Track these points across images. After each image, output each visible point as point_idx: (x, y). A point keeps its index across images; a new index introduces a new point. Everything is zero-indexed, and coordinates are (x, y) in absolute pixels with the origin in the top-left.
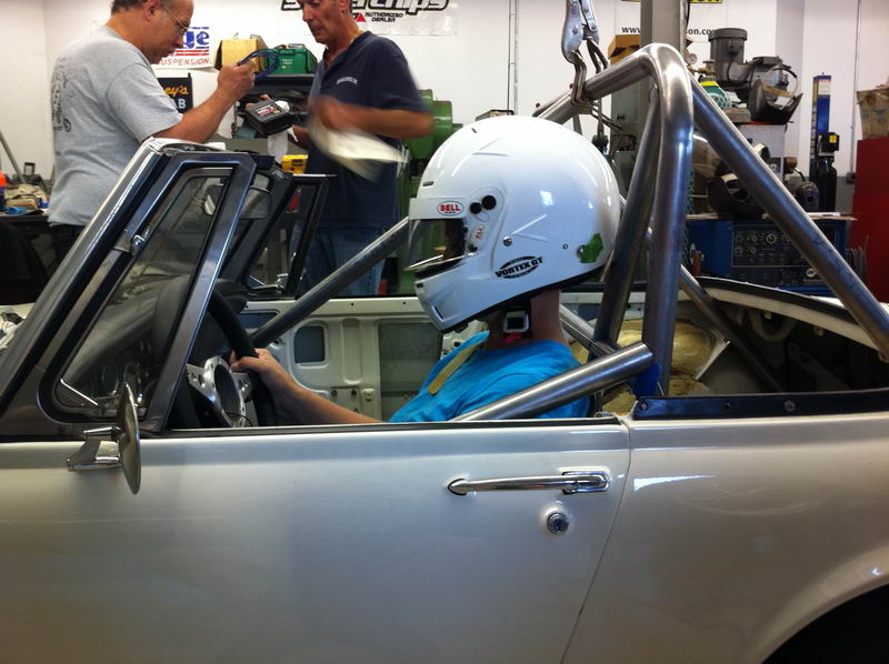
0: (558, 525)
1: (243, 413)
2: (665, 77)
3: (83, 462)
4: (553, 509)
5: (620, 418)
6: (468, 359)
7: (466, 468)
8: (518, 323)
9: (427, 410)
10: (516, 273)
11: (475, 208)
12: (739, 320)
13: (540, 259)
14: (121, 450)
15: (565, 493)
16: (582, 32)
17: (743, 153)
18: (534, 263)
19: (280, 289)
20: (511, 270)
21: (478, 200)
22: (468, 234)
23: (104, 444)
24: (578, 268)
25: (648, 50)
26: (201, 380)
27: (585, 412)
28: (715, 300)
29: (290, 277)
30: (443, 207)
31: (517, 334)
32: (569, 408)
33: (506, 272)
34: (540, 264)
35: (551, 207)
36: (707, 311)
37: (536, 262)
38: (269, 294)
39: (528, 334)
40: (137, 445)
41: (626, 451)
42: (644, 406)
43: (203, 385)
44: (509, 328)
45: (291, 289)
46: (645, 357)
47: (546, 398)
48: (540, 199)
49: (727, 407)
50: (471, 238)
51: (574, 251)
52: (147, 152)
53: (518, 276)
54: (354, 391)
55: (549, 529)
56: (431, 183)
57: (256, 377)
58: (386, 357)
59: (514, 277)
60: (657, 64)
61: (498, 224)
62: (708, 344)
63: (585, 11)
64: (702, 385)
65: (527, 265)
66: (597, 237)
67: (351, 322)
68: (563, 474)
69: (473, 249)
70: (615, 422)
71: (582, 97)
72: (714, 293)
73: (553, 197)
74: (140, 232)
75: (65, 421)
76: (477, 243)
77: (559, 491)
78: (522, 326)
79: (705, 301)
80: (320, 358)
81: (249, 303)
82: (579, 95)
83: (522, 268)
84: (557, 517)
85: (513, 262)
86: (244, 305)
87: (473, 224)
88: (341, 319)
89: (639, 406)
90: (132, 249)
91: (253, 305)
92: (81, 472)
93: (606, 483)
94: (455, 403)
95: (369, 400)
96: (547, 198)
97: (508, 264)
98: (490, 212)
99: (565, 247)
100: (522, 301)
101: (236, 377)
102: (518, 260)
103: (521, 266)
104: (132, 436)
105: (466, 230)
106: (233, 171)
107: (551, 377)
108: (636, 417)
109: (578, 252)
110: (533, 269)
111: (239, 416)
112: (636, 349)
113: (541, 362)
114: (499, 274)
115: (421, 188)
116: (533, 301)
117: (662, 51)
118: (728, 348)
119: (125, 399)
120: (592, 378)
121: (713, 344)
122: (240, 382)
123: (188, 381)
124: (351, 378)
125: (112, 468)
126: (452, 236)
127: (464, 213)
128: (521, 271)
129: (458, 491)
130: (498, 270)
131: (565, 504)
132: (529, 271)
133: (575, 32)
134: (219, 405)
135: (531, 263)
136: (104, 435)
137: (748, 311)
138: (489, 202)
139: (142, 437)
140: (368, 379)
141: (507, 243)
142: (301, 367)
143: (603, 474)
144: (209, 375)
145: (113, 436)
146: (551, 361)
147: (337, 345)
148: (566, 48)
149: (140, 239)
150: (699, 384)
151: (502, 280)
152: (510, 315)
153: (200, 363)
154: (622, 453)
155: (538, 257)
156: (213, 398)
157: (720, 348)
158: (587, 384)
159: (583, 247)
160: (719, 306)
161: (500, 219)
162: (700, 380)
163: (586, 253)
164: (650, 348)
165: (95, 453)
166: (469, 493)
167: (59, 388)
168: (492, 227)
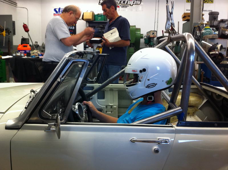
0: (157, 151)
1: (84, 116)
3: (48, 129)
4: (156, 147)
5: (173, 126)
7: (135, 136)
8: (151, 98)
10: (150, 87)
11: (141, 71)
12: (210, 94)
13: (157, 84)
14: (56, 127)
18: (155, 85)
19: (94, 81)
20: (149, 86)
21: (142, 70)
22: (139, 77)
24: (166, 86)
26: (75, 108)
29: (97, 78)
30: (133, 71)
33: (148, 87)
34: (156, 85)
35: (159, 70)
37: (156, 84)
38: (92, 82)
41: (174, 134)
43: (75, 110)
44: (149, 100)
45: (97, 81)
46: (181, 110)
48: (157, 69)
49: (200, 124)
50: (140, 78)
51: (165, 82)
52: (65, 59)
53: (151, 88)
54: (111, 107)
55: (154, 152)
56: (130, 64)
58: (119, 98)
59: (150, 88)
61: (146, 75)
62: (202, 99)
65: (153, 85)
66: (171, 78)
67: (111, 90)
68: (158, 139)
69: (140, 81)
72: (204, 87)
73: (160, 68)
74: (62, 77)
75: (44, 120)
76: (141, 80)
77: (158, 143)
78: (152, 99)
79: (201, 89)
80: (104, 98)
81: (87, 84)
82: (169, 40)
83: (152, 86)
84: (156, 149)
85: (150, 84)
87: (140, 75)
88: (109, 89)
89: (178, 123)
90: (60, 81)
92: (47, 132)
93: (169, 142)
95: (115, 109)
96: (158, 68)
97: (149, 85)
98: (144, 72)
99: (163, 81)
101: (83, 107)
102: (151, 84)
103: (152, 85)
104: (59, 124)
105: (139, 76)
106: (84, 63)
108: (177, 126)
109: (166, 82)
110: (155, 86)
111: (83, 116)
114: (146, 87)
116: (155, 93)
117: (188, 35)
118: (207, 101)
120: (167, 115)
121: (203, 100)
122: (84, 108)
123: (72, 109)
124: (111, 104)
125: (54, 131)
127: (138, 72)
128: (152, 87)
129: (133, 141)
130: (146, 86)
131: (159, 146)
132: (154, 87)
134: (79, 114)
135: (154, 85)
136: (53, 125)
137: (212, 92)
138: (144, 70)
139: (61, 124)
140: (115, 104)
141: (148, 80)
142: (99, 100)
143: (168, 140)
144: (77, 107)
145: (55, 125)
147: (108, 95)
149: (63, 79)
151: (147, 88)
152: (149, 96)
153: (75, 104)
155: (156, 83)
156: (77, 112)
157: (205, 101)
159: (167, 81)
160: (205, 90)
161: (147, 74)
162: (199, 109)
163: (168, 82)
165: (50, 128)
166: (136, 142)
167: (43, 112)
168: (145, 76)
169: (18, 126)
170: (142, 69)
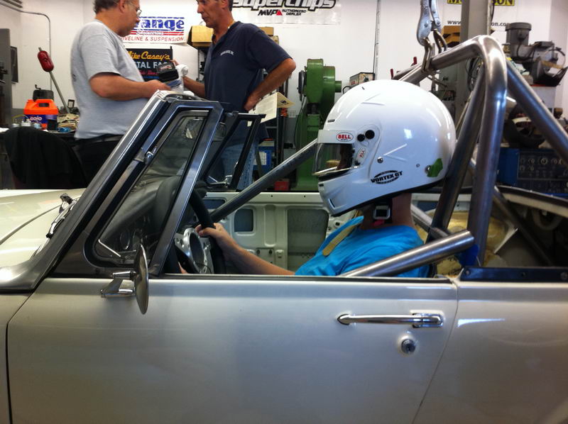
0: (409, 347)
1: (206, 264)
2: (489, 58)
3: (110, 293)
4: (406, 337)
5: (451, 279)
6: (349, 235)
7: (349, 307)
8: (383, 213)
9: (323, 266)
10: (384, 181)
11: (360, 138)
12: (524, 215)
13: (401, 173)
14: (136, 285)
15: (414, 327)
16: (430, 26)
17: (538, 108)
19: (227, 185)
20: (381, 179)
21: (363, 133)
22: (355, 154)
23: (125, 282)
24: (425, 180)
25: (477, 40)
26: (182, 242)
27: (426, 274)
28: (509, 201)
29: (234, 177)
30: (340, 136)
31: (381, 220)
32: (417, 271)
33: (377, 180)
34: (400, 176)
35: (409, 139)
36: (504, 208)
37: (398, 174)
38: (220, 188)
39: (390, 221)
40: (147, 283)
41: (455, 301)
42: (468, 272)
43: (183, 246)
44: (377, 216)
45: (233, 186)
46: (469, 240)
47: (403, 264)
48: (404, 134)
49: (523, 275)
50: (357, 157)
51: (424, 168)
52: (156, 100)
53: (385, 182)
54: (271, 251)
55: (403, 350)
56: (333, 121)
57: (214, 240)
58: (292, 230)
59: (383, 183)
60: (484, 49)
61: (375, 149)
63: (433, 13)
64: (498, 257)
65: (392, 176)
66: (439, 161)
67: (271, 207)
68: (413, 314)
69: (357, 164)
70: (448, 282)
71: (429, 68)
72: (508, 197)
73: (412, 132)
74: (151, 150)
75: (101, 266)
76: (360, 160)
77: (410, 326)
78: (386, 215)
79: (503, 202)
80: (251, 229)
81: (208, 193)
82: (427, 66)
83: (388, 178)
84: (408, 342)
85: (383, 173)
86: (205, 194)
87: (359, 148)
88: (265, 205)
89: (464, 272)
90: (145, 160)
91: (210, 194)
92: (109, 298)
93: (442, 322)
94: (342, 262)
95: (280, 257)
96: (408, 134)
97: (380, 175)
98: (370, 141)
99: (418, 166)
100: (387, 199)
101: (202, 240)
102: (386, 172)
104: (143, 277)
105: (354, 151)
106: (209, 113)
107: (406, 250)
108: (462, 279)
109: (426, 170)
110: (396, 178)
111: (203, 265)
112: (463, 234)
113: (399, 239)
114: (373, 181)
115: (326, 123)
116: (394, 200)
118: (516, 233)
119: (140, 253)
120: (433, 253)
121: (506, 230)
122: (204, 244)
123: (174, 243)
124: (270, 243)
125: (128, 297)
126: (345, 154)
127: (353, 141)
128: (387, 180)
129: (345, 322)
130: (373, 178)
131: (413, 333)
132: (393, 180)
133: (426, 26)
134: (192, 259)
135: (395, 175)
136: (125, 276)
137: (530, 210)
138: (370, 134)
139: (150, 278)
140: (280, 244)
141: (380, 161)
142: (238, 234)
143: (439, 316)
144: (186, 239)
145: (131, 277)
146: (405, 239)
147: (261, 221)
148: (419, 36)
149: (150, 154)
150: (496, 256)
151: (375, 184)
152: (378, 207)
153: (181, 231)
154: (452, 303)
155: (399, 171)
156: (188, 254)
157: (511, 233)
158: (431, 256)
159: (430, 166)
161: (377, 145)
162: (497, 254)
163: (431, 171)
164: (473, 234)
165: (118, 287)
166: (351, 324)
167: (97, 245)
168: (370, 151)
169: (29, 285)
170: (362, 131)
